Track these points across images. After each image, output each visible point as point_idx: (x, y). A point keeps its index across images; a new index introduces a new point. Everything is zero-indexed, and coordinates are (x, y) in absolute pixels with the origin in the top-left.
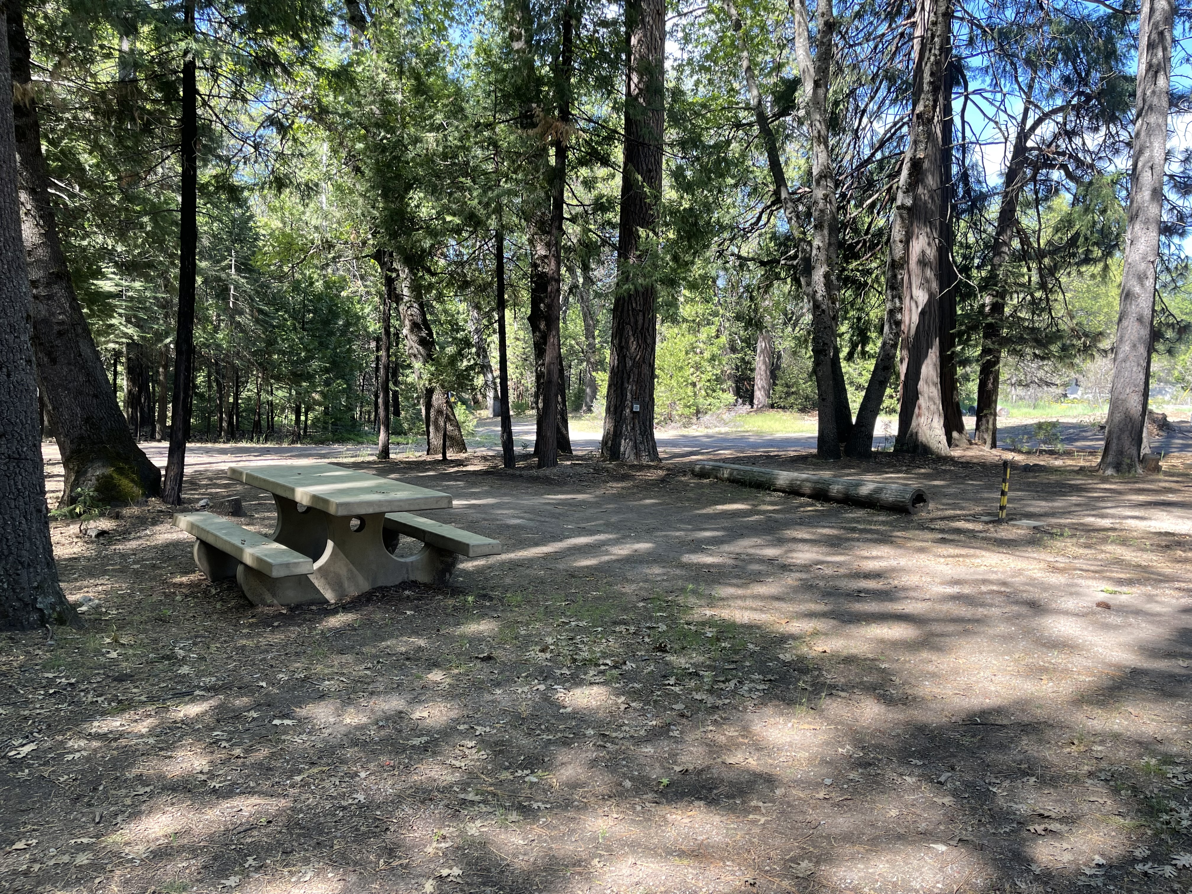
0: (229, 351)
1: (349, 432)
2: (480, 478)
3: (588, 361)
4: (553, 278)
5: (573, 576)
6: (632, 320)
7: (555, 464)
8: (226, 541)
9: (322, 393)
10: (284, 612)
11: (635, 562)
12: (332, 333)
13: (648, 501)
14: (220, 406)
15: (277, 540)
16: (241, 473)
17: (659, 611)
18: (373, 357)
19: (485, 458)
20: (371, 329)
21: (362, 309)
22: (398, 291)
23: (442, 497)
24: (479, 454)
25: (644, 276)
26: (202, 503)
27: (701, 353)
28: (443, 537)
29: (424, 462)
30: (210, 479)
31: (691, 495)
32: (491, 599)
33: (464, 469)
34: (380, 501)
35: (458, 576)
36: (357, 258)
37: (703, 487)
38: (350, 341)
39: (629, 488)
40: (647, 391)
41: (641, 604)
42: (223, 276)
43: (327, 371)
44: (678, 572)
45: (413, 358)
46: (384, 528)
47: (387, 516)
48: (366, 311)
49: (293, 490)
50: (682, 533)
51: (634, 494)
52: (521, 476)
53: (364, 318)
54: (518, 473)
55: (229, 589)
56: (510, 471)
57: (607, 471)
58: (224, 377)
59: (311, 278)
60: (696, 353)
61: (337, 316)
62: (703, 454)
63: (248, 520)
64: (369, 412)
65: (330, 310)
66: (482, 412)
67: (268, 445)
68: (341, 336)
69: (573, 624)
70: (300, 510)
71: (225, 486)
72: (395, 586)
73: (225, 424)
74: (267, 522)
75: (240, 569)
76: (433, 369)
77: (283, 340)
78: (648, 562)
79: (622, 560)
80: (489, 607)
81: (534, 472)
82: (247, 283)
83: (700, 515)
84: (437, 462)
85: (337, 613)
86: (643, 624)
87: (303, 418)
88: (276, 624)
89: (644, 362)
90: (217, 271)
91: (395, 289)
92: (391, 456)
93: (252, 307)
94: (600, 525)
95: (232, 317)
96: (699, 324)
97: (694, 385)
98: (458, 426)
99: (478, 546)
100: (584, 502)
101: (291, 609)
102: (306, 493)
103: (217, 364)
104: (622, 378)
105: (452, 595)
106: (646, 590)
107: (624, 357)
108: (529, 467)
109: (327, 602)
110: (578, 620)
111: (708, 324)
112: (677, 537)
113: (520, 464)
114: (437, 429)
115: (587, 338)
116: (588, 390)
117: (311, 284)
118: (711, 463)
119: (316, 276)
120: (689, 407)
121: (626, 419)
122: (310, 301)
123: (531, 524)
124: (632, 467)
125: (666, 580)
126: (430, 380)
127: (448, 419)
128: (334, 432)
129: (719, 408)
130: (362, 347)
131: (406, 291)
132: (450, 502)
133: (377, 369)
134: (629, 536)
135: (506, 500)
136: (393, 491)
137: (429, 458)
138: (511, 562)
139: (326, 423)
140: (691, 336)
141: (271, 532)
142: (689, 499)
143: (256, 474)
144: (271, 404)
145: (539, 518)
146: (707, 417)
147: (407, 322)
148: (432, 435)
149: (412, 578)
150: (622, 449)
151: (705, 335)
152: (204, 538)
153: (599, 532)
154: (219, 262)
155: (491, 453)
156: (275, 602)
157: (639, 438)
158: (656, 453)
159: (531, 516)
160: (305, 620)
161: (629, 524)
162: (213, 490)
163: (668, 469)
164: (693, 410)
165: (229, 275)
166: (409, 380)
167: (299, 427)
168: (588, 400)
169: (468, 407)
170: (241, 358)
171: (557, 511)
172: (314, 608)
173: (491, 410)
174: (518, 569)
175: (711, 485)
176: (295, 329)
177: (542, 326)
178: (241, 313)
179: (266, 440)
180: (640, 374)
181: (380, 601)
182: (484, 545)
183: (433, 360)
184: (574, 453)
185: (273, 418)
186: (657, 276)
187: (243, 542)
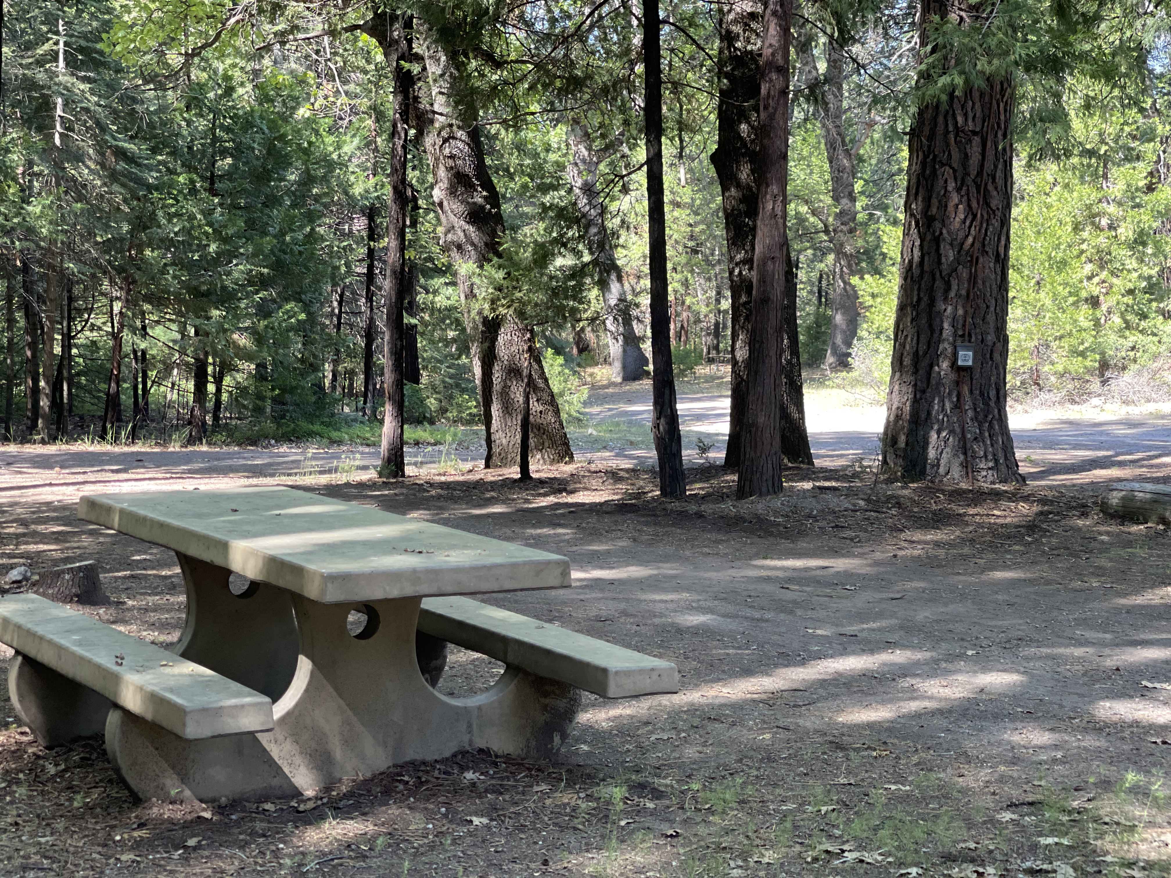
0: (52, 242)
1: (311, 418)
2: (607, 519)
3: (839, 252)
4: (771, 65)
5: (839, 747)
6: (956, 155)
7: (777, 489)
8: (82, 658)
9: (253, 331)
10: (207, 815)
11: (983, 716)
12: (273, 201)
13: (999, 575)
14: (34, 361)
15: (189, 655)
16: (109, 509)
17: (1052, 833)
18: (363, 251)
19: (614, 476)
20: (357, 190)
21: (339, 147)
22: (424, 105)
23: (549, 563)
24: (600, 465)
25: (989, 53)
26: (15, 575)
27: (1111, 227)
28: (548, 653)
29: (479, 485)
30: (23, 523)
31: (1103, 562)
32: (657, 794)
33: (571, 499)
34: (414, 571)
35: (579, 740)
36: (332, 33)
37: (1129, 544)
38: (311, 217)
39: (951, 545)
40: (991, 318)
41: (1007, 816)
42: (41, 76)
43: (263, 283)
44: (1090, 741)
45: (454, 253)
46: (419, 633)
47: (427, 604)
48: (347, 149)
49: (224, 546)
50: (1090, 650)
51: (965, 558)
52: (700, 515)
53: (343, 165)
54: (693, 508)
55: (85, 763)
56: (675, 505)
57: (898, 505)
58: (40, 299)
59: (227, 78)
60: (1098, 228)
61: (283, 162)
62: (1121, 464)
63: (112, 610)
64: (351, 374)
65: (271, 150)
66: (596, 370)
67: (138, 448)
68: (294, 206)
69: (850, 856)
70: (237, 588)
71: (57, 538)
72: (444, 761)
73: (44, 403)
74: (153, 617)
75: (113, 719)
76: (500, 275)
77: (170, 217)
78: (1013, 717)
79: (950, 711)
80: (653, 813)
81: (729, 507)
82: (92, 92)
83: (1130, 610)
84: (508, 484)
85: (323, 818)
86: (1016, 863)
87: (211, 388)
88: (192, 842)
89: (985, 253)
90: (28, 66)
91: (416, 99)
92: (409, 471)
93: (101, 147)
94: (890, 630)
95: (58, 166)
96: (1105, 159)
97: (1094, 302)
98: (552, 402)
99: (628, 673)
100: (847, 576)
101: (220, 809)
102: (254, 553)
103: (26, 269)
104: (931, 290)
105: (570, 784)
106: (1015, 782)
107: (937, 240)
108: (719, 496)
109: (297, 794)
110: (860, 848)
111: (1128, 159)
112: (1079, 660)
113: (696, 488)
114: (507, 408)
115: (836, 199)
116: (839, 318)
117: (229, 91)
118: (1149, 487)
119: (237, 74)
120: (1082, 354)
121: (939, 383)
122: (228, 130)
123: (731, 625)
124: (957, 495)
125: (1063, 761)
126: (493, 302)
127: (531, 386)
128: (278, 418)
129: (1155, 357)
130: (337, 229)
131: (440, 104)
132: (566, 574)
133: (370, 276)
134: (962, 656)
135: (669, 569)
136: (440, 547)
137: (491, 475)
138: (693, 710)
139: (260, 397)
140: (1086, 189)
141: (174, 637)
142: (1099, 572)
143: (142, 512)
144: (142, 357)
145: (749, 612)
146: (1127, 377)
147: (442, 173)
148: (495, 424)
149: (481, 743)
150: (932, 453)
151: (1121, 186)
152: (32, 652)
153: (889, 645)
154: (29, 46)
155: (626, 464)
156: (187, 793)
157: (973, 429)
158: (1012, 464)
159: (731, 609)
160: (253, 834)
161: (959, 628)
162: (32, 548)
163: (1043, 501)
164: (1092, 361)
165: (52, 75)
166: (441, 301)
167: (202, 407)
168: (839, 340)
169: (569, 360)
170: (79, 257)
171: (789, 595)
172: (268, 806)
173: (617, 366)
174: (711, 726)
175: (1153, 537)
176: (193, 191)
177: (744, 174)
178: (78, 158)
179: (134, 437)
180: (973, 279)
181: (412, 793)
182: (641, 671)
183: (500, 256)
184: (817, 462)
185: (145, 391)
186: (1019, 51)
187: (120, 660)
